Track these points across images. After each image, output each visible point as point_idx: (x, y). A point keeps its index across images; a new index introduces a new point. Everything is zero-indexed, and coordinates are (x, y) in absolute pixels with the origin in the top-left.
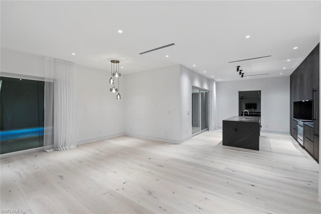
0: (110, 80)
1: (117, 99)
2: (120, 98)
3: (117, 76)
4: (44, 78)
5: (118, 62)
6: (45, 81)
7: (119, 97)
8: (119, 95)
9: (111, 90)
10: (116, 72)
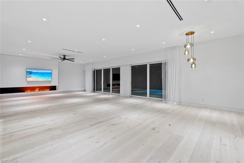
0: (185, 52)
1: (192, 67)
2: (195, 67)
3: (188, 46)
4: (161, 61)
5: (192, 33)
6: (162, 62)
7: (193, 66)
8: (193, 64)
9: (188, 60)
10: (188, 43)
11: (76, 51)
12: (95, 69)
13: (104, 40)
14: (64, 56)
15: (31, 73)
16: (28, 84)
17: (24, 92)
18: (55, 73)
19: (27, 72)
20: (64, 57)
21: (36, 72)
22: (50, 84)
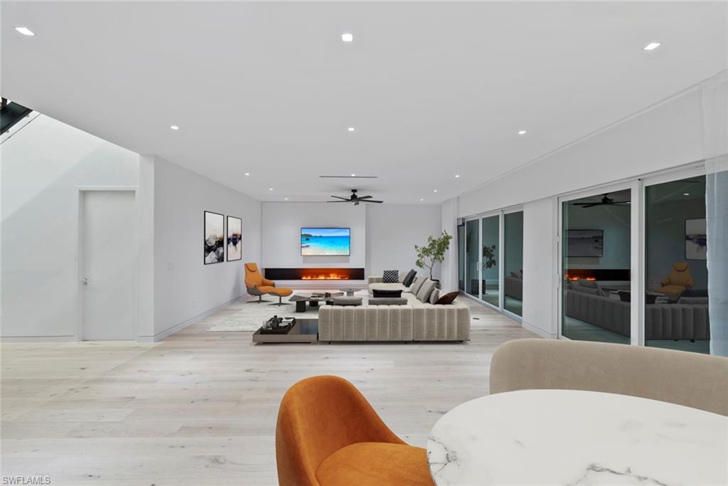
11: (353, 175)
12: (463, 219)
13: (351, 129)
14: (354, 191)
15: (307, 238)
16: (304, 262)
17: (301, 279)
18: (359, 235)
19: (302, 235)
20: (354, 195)
21: (318, 235)
22: (347, 264)
